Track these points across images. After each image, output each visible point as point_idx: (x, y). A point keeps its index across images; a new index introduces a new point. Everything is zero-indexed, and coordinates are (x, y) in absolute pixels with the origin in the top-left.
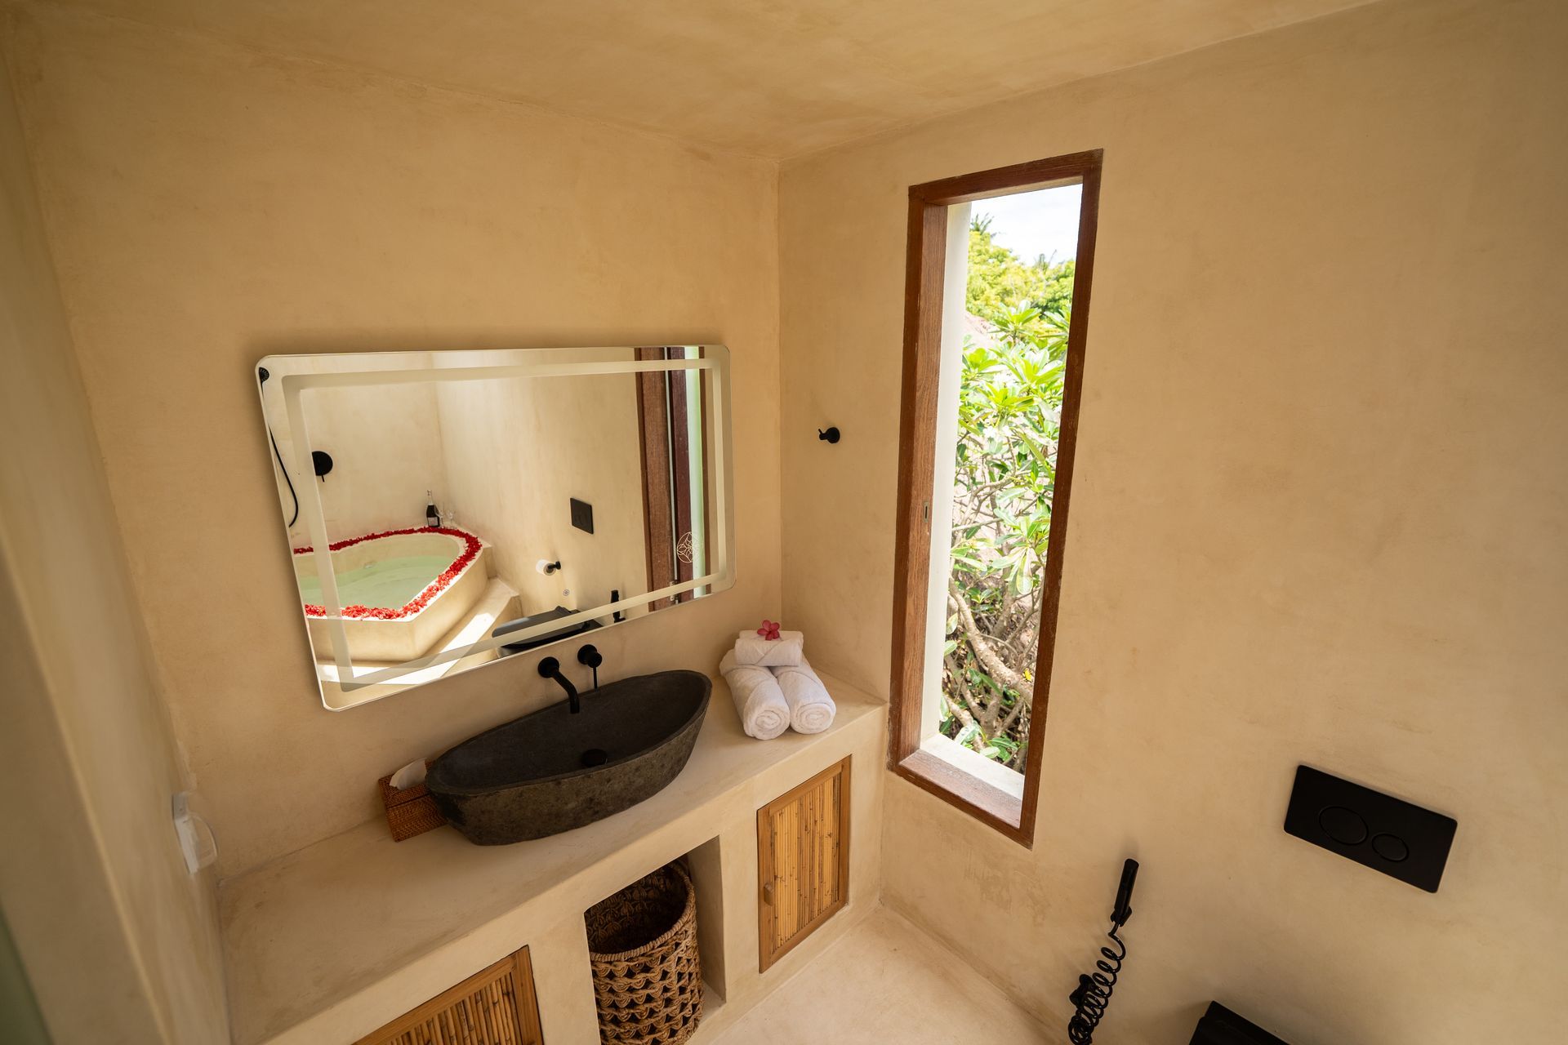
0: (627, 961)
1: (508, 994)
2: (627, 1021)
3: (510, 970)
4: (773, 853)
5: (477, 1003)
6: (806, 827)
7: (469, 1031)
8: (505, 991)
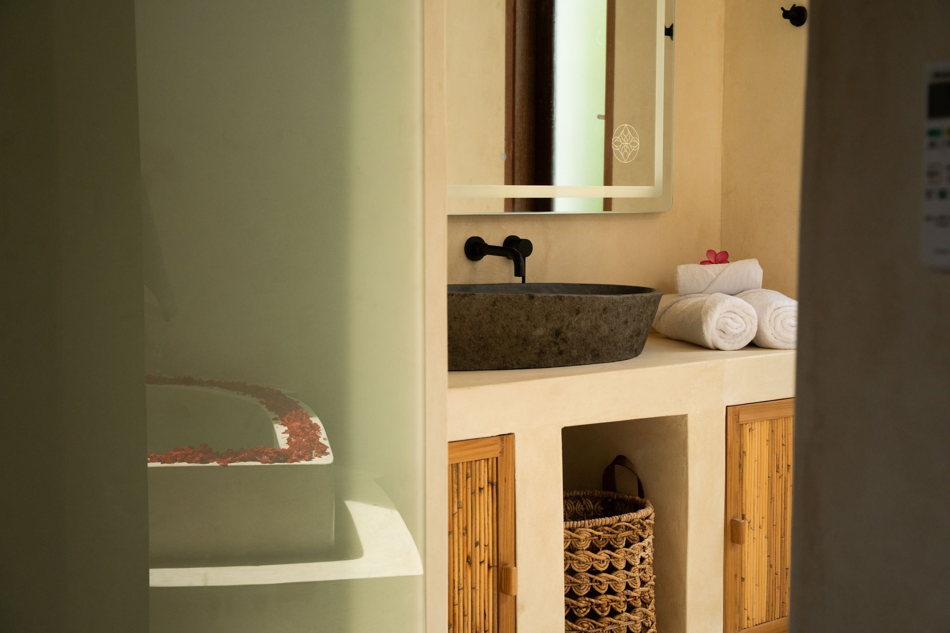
0: (592, 528)
1: (492, 485)
2: (586, 616)
3: (497, 454)
4: (741, 480)
5: (467, 478)
6: (778, 467)
7: (458, 508)
8: (490, 480)
